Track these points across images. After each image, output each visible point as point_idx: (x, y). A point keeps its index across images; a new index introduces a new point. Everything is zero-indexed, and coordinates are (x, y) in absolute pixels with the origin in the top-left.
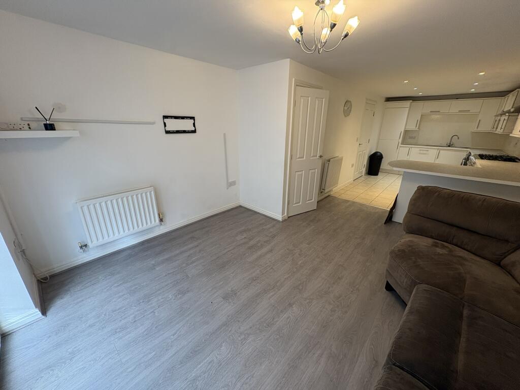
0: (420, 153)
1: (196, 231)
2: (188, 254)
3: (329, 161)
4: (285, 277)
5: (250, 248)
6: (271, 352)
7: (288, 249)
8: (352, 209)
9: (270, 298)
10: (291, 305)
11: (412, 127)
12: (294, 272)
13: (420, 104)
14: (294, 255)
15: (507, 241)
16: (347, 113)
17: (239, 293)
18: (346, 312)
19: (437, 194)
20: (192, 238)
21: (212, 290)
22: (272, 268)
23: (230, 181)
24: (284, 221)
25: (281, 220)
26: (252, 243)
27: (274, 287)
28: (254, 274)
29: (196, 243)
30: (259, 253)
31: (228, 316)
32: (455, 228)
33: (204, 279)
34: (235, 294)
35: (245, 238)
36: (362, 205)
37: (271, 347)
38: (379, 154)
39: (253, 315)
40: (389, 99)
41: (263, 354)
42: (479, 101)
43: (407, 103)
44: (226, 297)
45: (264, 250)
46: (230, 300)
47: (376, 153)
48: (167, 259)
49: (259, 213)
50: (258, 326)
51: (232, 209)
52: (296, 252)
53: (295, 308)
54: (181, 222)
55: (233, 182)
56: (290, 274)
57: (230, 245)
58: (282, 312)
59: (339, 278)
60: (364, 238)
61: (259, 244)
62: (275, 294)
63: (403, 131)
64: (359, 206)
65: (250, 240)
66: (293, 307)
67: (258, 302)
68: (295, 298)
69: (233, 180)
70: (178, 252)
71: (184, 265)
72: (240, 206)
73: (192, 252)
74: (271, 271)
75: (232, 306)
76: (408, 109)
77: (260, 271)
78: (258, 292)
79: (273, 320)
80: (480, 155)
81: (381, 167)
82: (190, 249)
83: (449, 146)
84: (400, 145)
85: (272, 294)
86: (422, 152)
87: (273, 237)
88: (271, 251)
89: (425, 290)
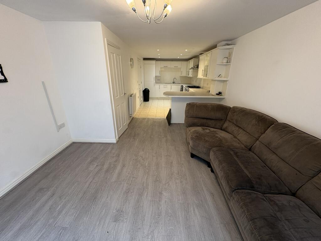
0: (164, 87)
1: (39, 182)
2: (47, 207)
3: (131, 96)
4: (145, 178)
5: (107, 171)
6: (173, 230)
7: (134, 160)
8: (150, 123)
9: (147, 197)
10: (161, 193)
11: (158, 74)
12: (148, 172)
13: (159, 62)
14: (140, 161)
15: (222, 120)
16: (132, 66)
17: (124, 209)
18: (186, 179)
19: (195, 106)
20: (41, 190)
21: (100, 222)
22: (133, 177)
23: (59, 124)
24: (118, 142)
25: (116, 142)
26: (106, 167)
27: (144, 189)
28: (124, 189)
29: (49, 193)
30: (117, 171)
31: (129, 231)
32: (205, 120)
33: (85, 219)
34: (122, 211)
35: (97, 165)
36: (153, 119)
37: (171, 227)
38: (147, 89)
39: (145, 216)
40: (145, 59)
41: (169, 236)
42: (180, 62)
43: (154, 62)
44: (116, 219)
45: (119, 168)
46: (122, 219)
47: (146, 89)
48: (21, 229)
49: (94, 143)
50: (154, 221)
51: (67, 148)
52: (139, 159)
53: (164, 194)
54: (14, 180)
55: (62, 124)
56: (147, 174)
57: (88, 177)
58: (160, 201)
59: (171, 163)
60: (166, 137)
61: (112, 166)
62: (148, 193)
63: (155, 76)
64: (152, 120)
65: (103, 165)
66: (163, 194)
67: (141, 205)
68: (160, 187)
69: (62, 123)
70: (31, 213)
71: (51, 221)
72: (74, 143)
73: (50, 203)
74: (134, 179)
75: (126, 222)
76: (155, 65)
77: (127, 183)
78: (136, 198)
79: (159, 210)
80: (188, 86)
81: (150, 97)
82: (47, 202)
83: (173, 83)
84: (155, 84)
85: (146, 194)
86: (165, 87)
87: (118, 156)
88: (124, 166)
89: (217, 150)
